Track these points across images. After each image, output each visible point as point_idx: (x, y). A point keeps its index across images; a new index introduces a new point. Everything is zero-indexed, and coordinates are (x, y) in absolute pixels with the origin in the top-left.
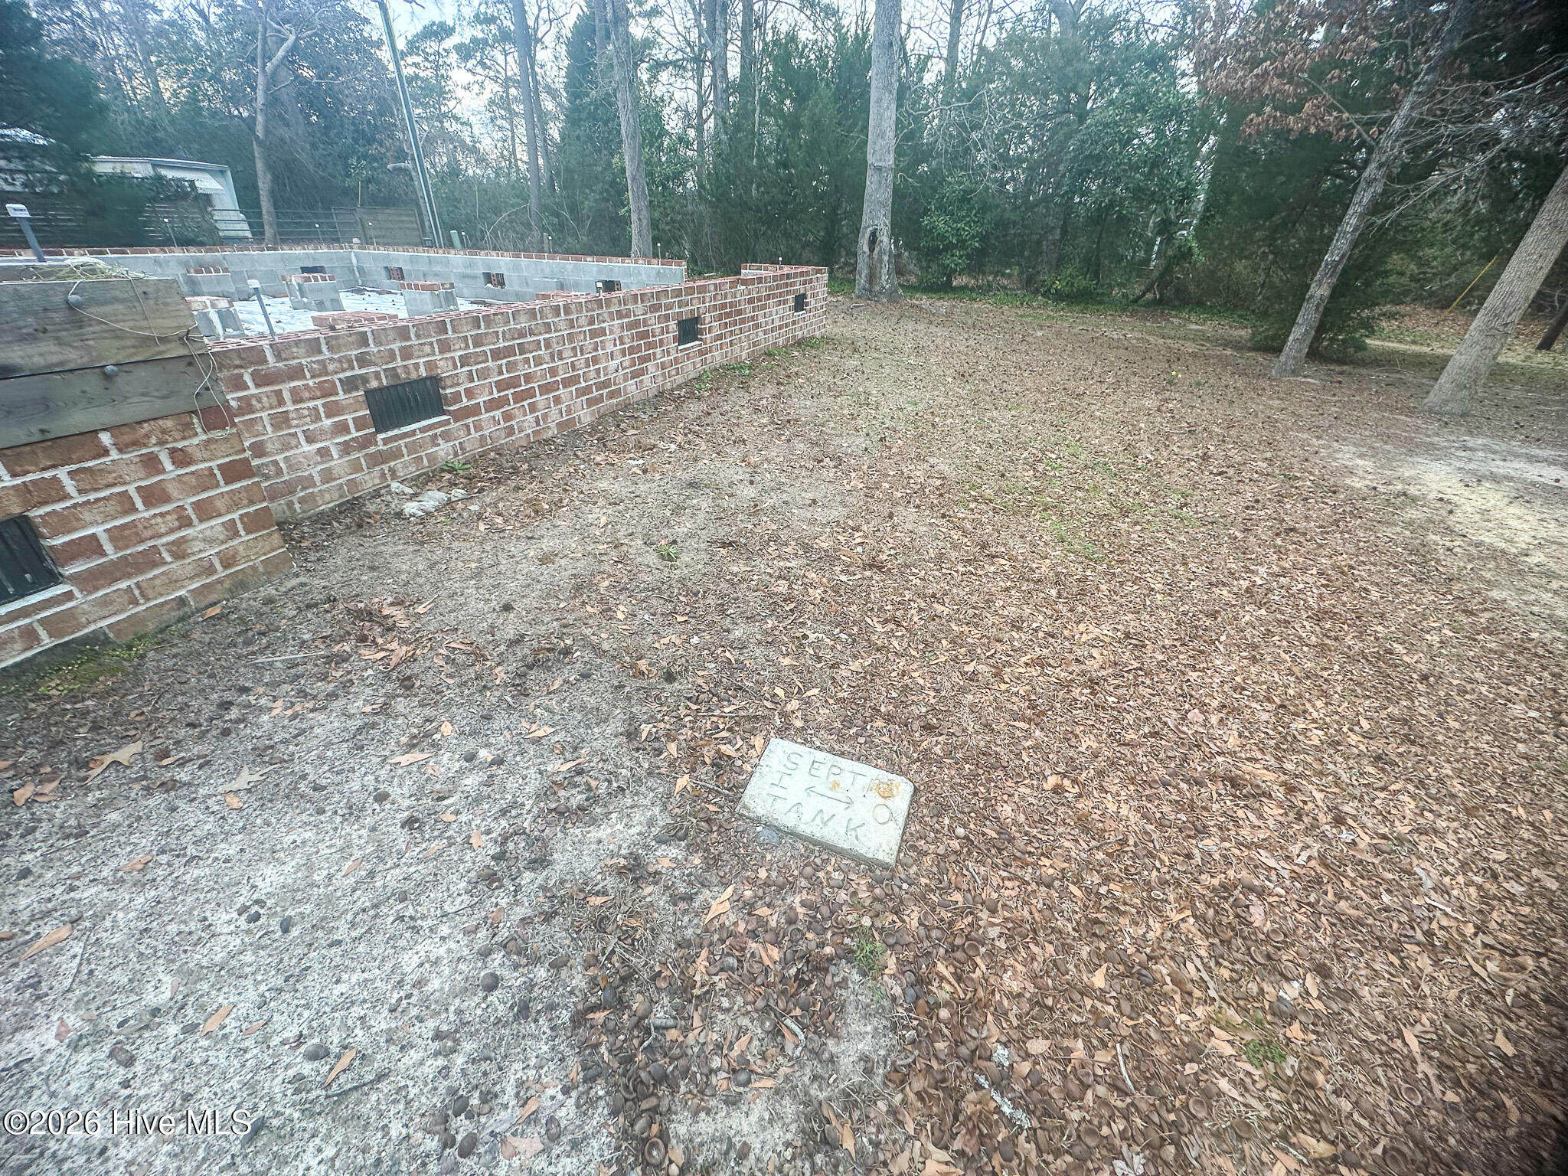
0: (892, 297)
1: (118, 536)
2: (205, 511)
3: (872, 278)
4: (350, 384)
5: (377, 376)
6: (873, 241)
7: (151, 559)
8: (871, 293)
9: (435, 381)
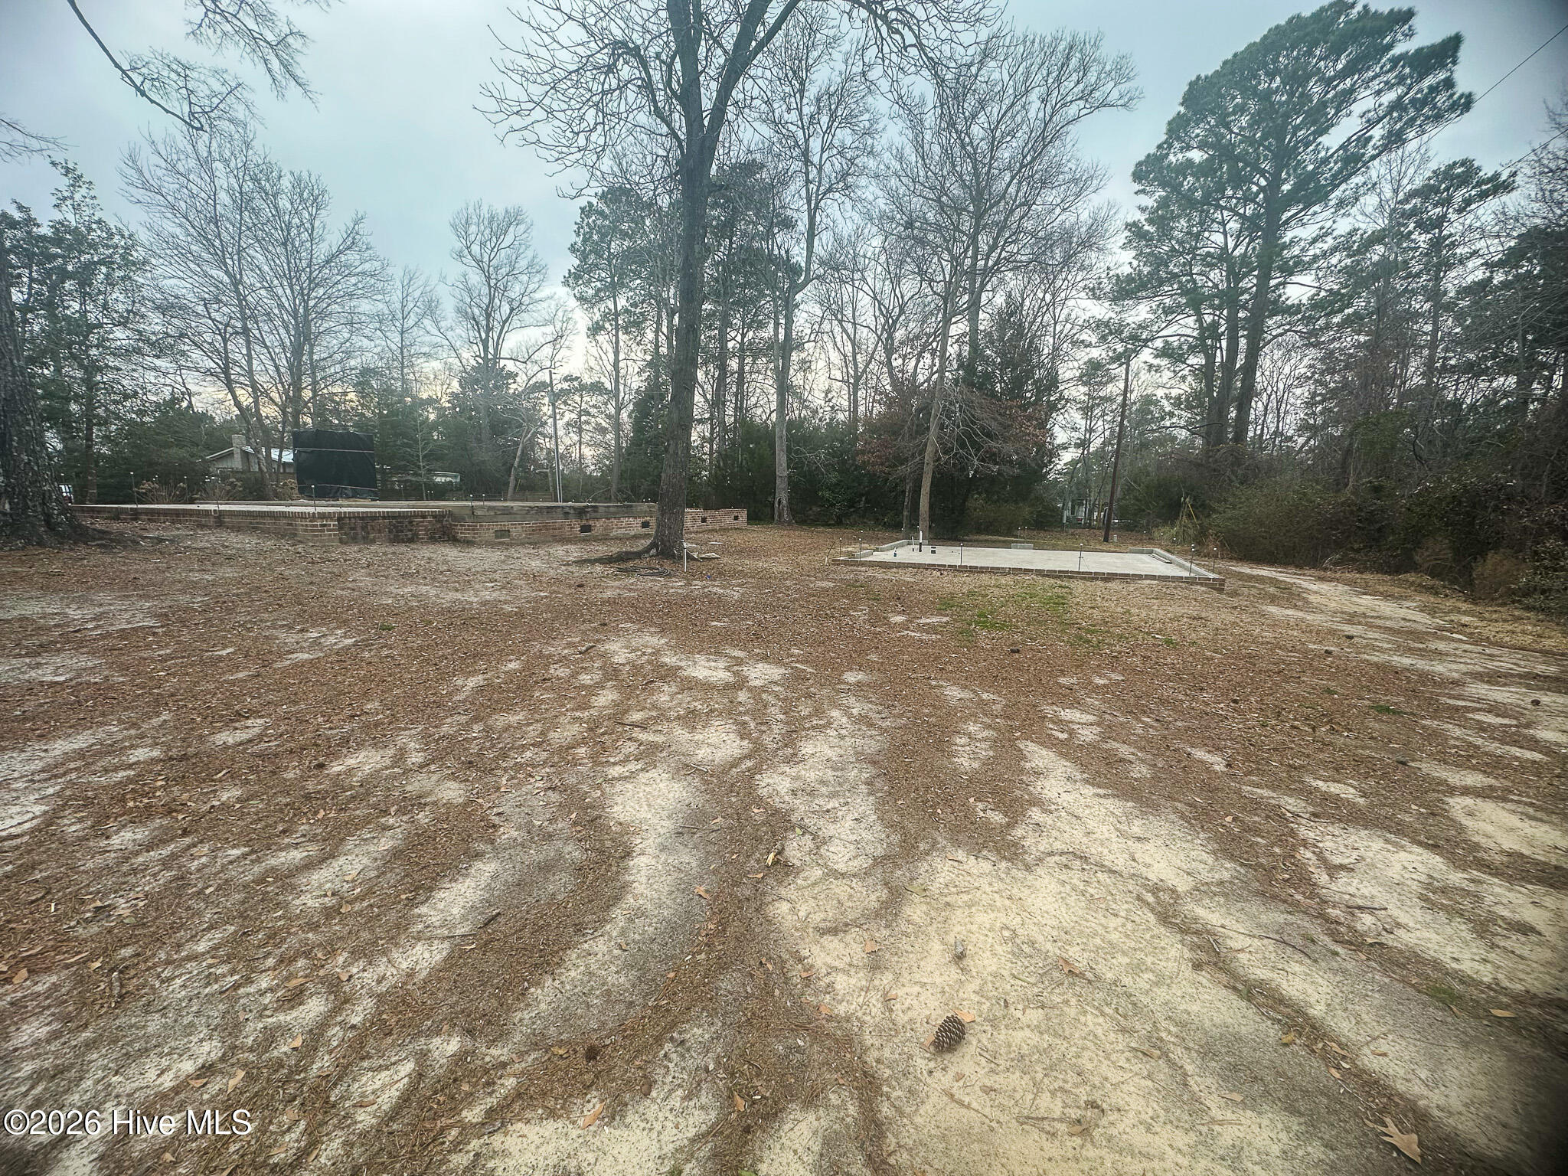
0: (789, 523)
3: (780, 516)
6: (780, 502)
8: (780, 522)
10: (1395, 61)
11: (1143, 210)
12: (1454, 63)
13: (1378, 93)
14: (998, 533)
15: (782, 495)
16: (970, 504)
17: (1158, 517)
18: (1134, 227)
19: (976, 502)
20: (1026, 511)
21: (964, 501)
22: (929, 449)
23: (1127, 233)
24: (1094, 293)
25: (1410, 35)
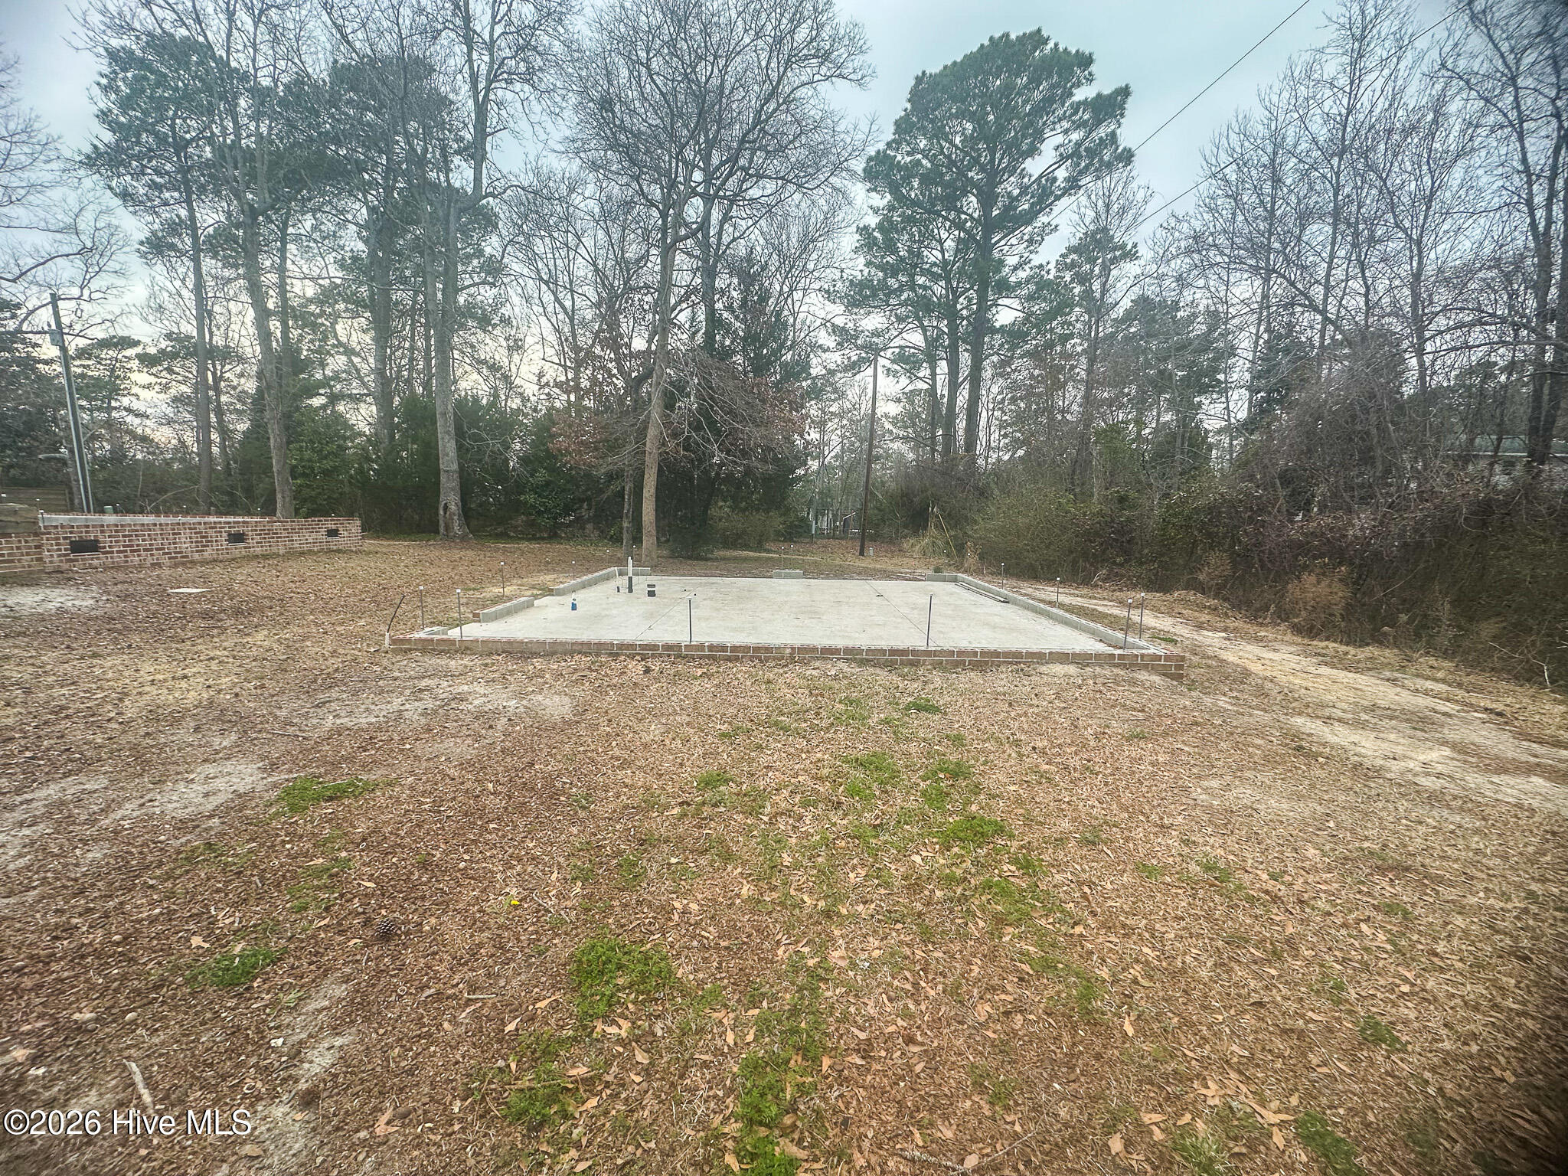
0: (463, 538)
1: (9, 555)
2: (28, 554)
3: (447, 528)
4: (65, 538)
5: (75, 537)
6: (446, 508)
7: (12, 561)
8: (449, 538)
9: (96, 541)
10: (1076, 107)
11: (876, 211)
12: (1122, 115)
13: (1066, 132)
14: (746, 547)
15: (450, 499)
16: (713, 512)
17: (906, 527)
18: (864, 231)
19: (721, 511)
20: (777, 521)
21: (707, 507)
22: (652, 432)
23: (858, 237)
24: (829, 295)
25: (1090, 79)
